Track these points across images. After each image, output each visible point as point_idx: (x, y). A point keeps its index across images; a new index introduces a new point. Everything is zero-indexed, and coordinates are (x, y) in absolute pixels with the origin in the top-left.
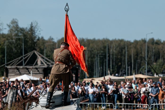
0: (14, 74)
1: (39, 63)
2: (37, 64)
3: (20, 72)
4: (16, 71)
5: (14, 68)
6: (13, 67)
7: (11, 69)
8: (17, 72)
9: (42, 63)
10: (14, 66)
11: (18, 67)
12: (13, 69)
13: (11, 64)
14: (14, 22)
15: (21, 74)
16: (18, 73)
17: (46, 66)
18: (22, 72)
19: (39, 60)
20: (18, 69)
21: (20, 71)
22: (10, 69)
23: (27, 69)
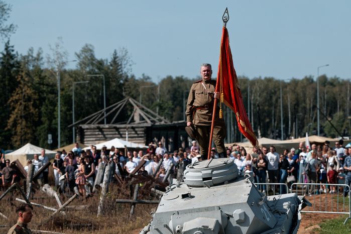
0: (94, 139)
1: (137, 118)
2: (133, 121)
3: (104, 135)
4: (97, 133)
5: (94, 129)
6: (92, 126)
7: (89, 131)
8: (99, 134)
9: (142, 119)
10: (93, 124)
11: (101, 126)
12: (92, 130)
13: (88, 122)
14: (88, 50)
15: (106, 139)
16: (100, 136)
17: (149, 124)
18: (107, 134)
19: (137, 113)
20: (101, 130)
21: (105, 133)
22: (87, 129)
23: (117, 129)
